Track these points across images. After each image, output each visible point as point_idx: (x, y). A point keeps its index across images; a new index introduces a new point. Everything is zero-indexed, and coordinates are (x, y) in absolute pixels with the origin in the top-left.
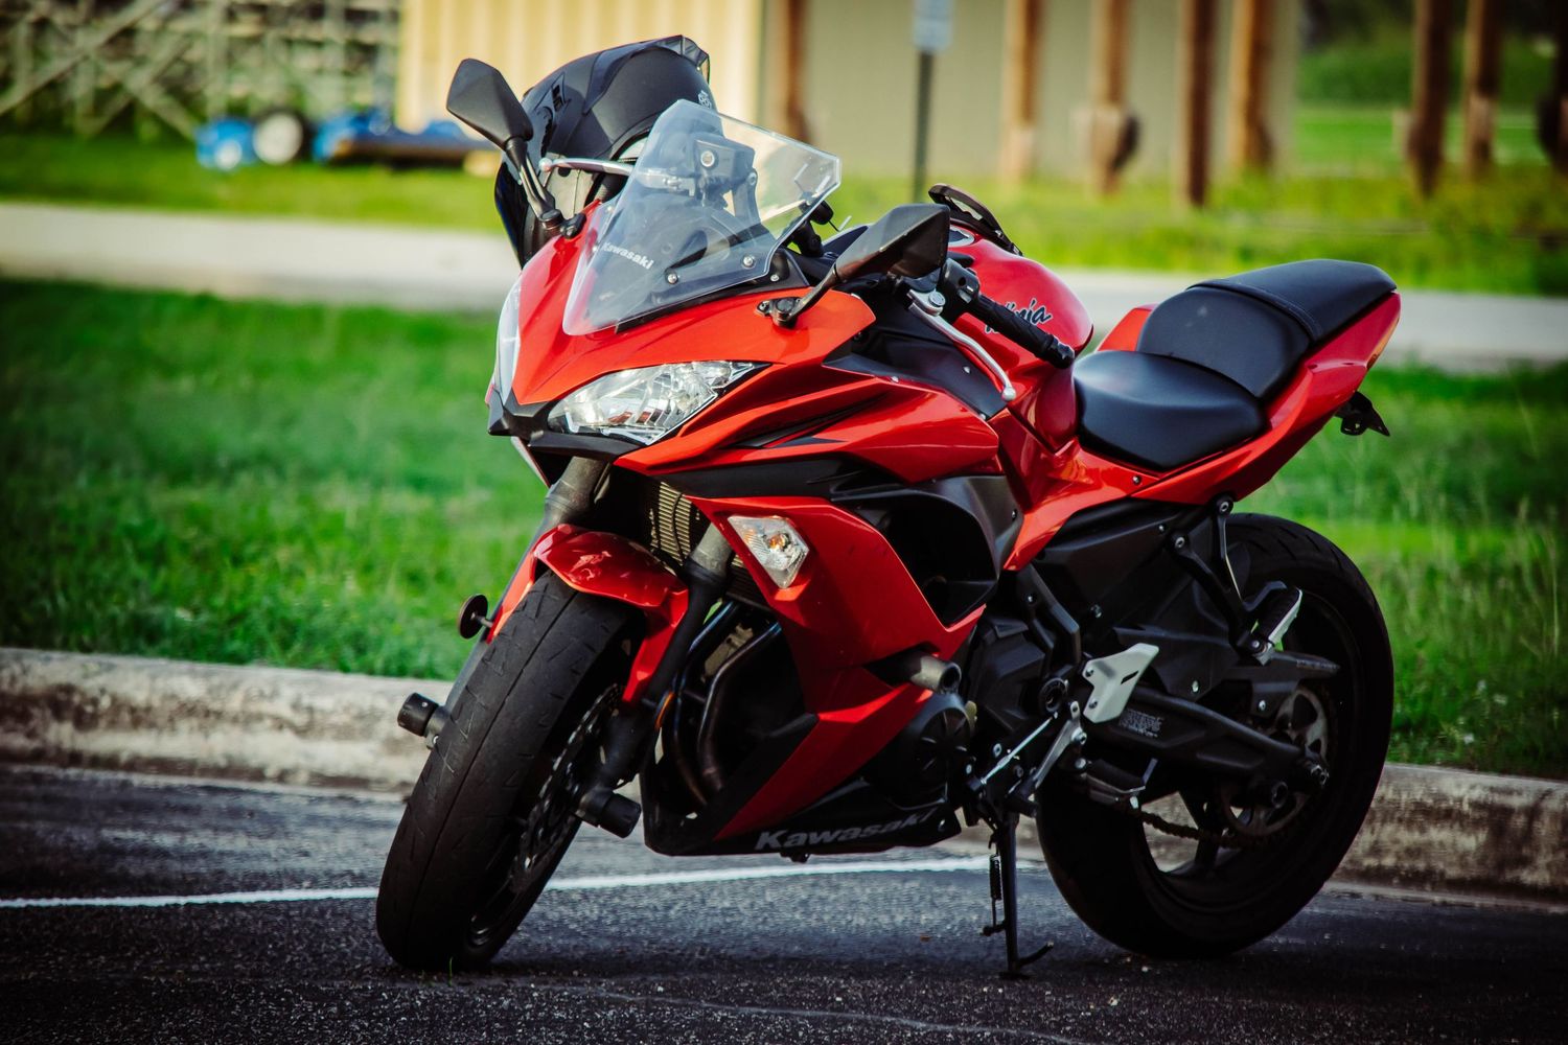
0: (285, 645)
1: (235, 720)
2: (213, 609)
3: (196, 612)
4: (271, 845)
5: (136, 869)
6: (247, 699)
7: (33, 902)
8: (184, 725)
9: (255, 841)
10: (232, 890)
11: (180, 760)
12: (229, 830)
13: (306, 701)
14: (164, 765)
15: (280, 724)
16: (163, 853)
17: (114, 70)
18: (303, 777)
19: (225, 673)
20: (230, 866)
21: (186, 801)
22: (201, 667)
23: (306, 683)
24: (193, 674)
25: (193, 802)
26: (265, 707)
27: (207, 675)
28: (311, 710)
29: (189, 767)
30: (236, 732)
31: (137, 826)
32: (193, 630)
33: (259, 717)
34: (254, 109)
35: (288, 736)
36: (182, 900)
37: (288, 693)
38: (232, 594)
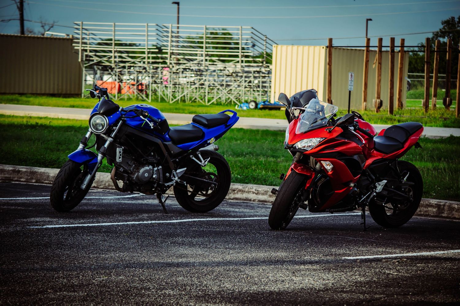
0: (254, 181)
1: (247, 192)
2: (243, 176)
3: (241, 176)
4: (252, 211)
5: (233, 214)
6: (248, 189)
7: (218, 219)
8: (239, 193)
9: (250, 210)
10: (247, 217)
11: (239, 198)
12: (246, 208)
13: (257, 189)
14: (237, 199)
15: (253, 193)
16: (236, 212)
17: (229, 95)
18: (257, 201)
19: (245, 185)
20: (246, 214)
21: (240, 204)
22: (242, 184)
23: (257, 187)
24: (240, 185)
25: (241, 204)
26: (251, 190)
27: (243, 185)
28: (258, 191)
29: (240, 199)
30: (247, 194)
31: (232, 208)
32: (240, 178)
33: (250, 192)
34: (249, 101)
35: (255, 194)
36: (240, 219)
37: (254, 188)
38: (246, 173)
